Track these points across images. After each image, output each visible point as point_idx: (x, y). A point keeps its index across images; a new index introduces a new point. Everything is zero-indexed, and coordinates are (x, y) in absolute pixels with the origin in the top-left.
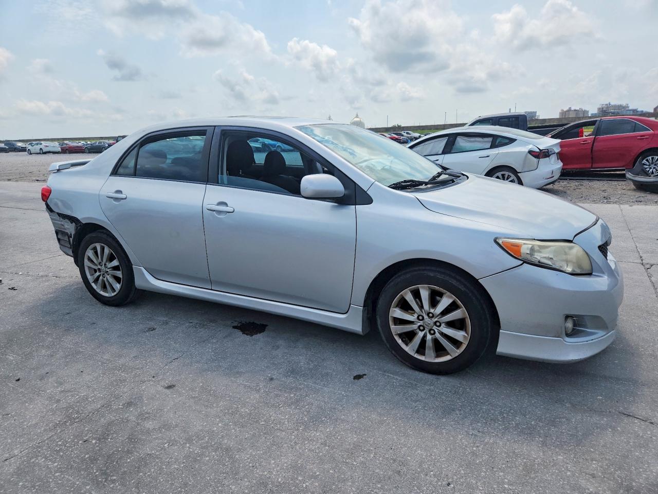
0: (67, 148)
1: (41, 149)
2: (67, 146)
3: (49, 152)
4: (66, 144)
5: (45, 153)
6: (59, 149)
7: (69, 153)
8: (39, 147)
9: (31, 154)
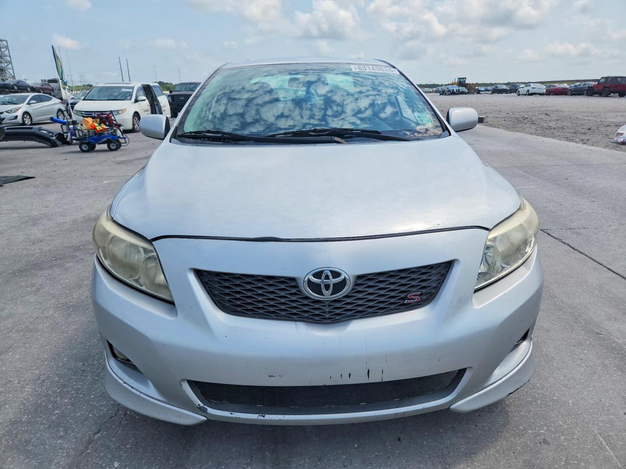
0: (553, 90)
1: (528, 91)
2: (554, 88)
3: (535, 94)
4: (554, 86)
5: (531, 94)
6: (545, 91)
7: (553, 95)
8: (526, 89)
9: (519, 95)
